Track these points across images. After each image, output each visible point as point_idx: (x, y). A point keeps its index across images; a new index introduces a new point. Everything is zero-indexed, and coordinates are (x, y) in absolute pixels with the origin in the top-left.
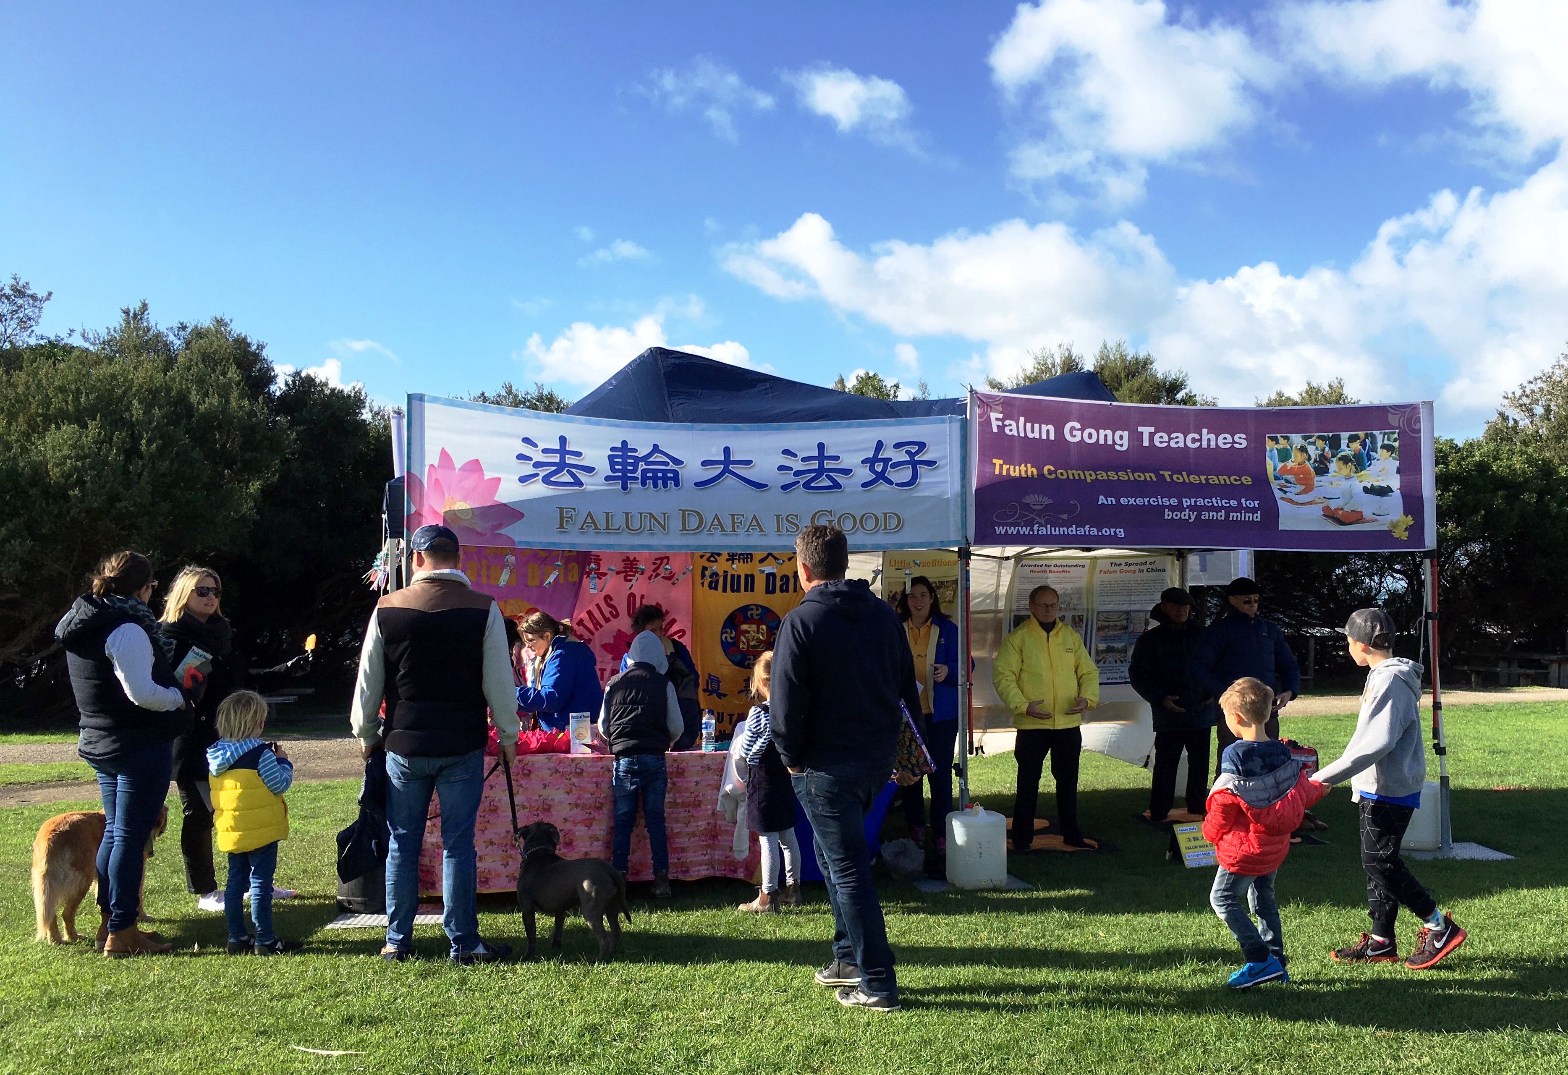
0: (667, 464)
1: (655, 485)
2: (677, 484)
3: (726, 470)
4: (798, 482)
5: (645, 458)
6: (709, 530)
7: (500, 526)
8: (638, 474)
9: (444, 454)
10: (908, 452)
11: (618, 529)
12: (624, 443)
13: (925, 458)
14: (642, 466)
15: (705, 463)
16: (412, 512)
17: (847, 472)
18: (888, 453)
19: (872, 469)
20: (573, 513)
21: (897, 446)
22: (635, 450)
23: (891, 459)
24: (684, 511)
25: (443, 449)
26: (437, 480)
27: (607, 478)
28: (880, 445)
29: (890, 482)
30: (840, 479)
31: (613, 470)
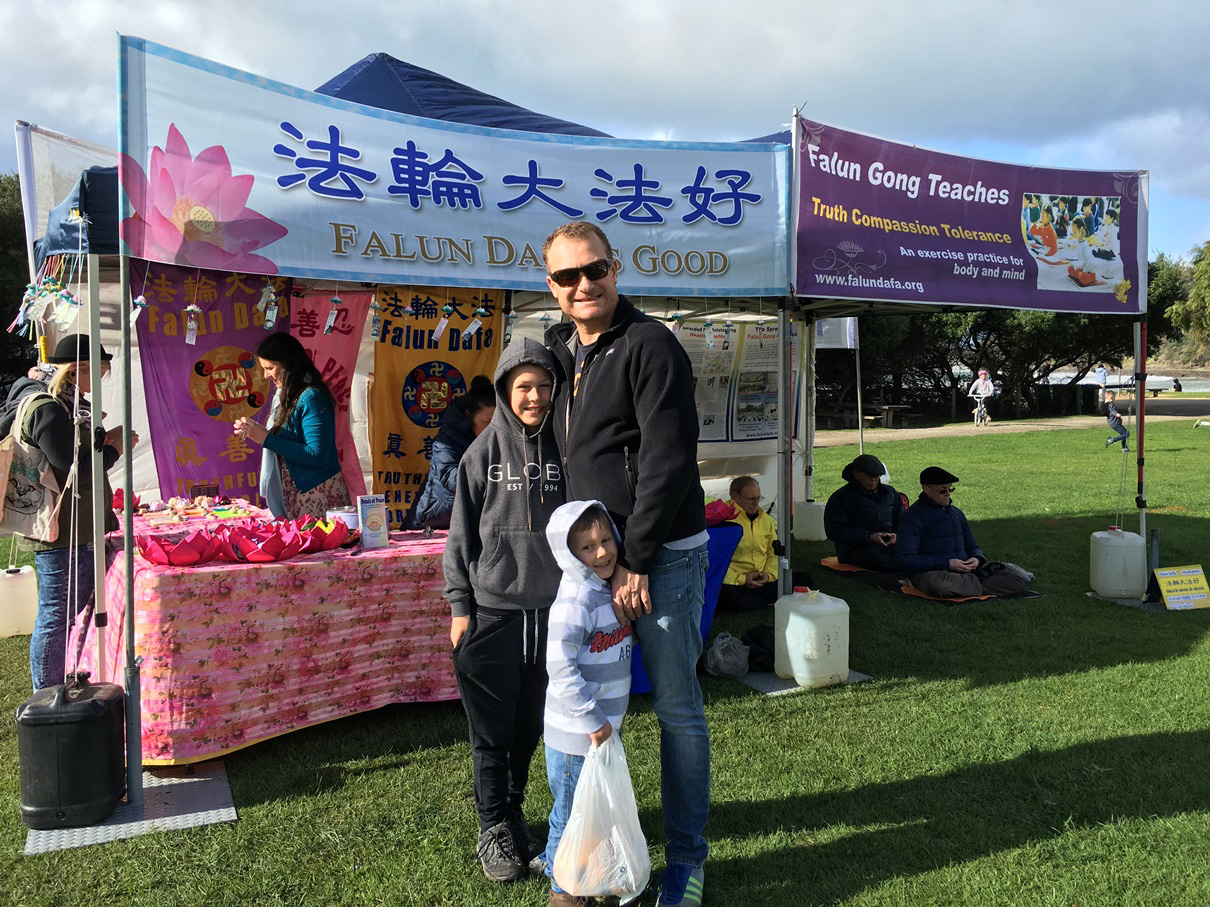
0: (462, 177)
1: (452, 204)
2: (478, 204)
3: (532, 191)
4: (615, 211)
5: (437, 167)
6: (521, 264)
7: (255, 244)
8: (429, 187)
9: (174, 135)
10: (731, 183)
11: (413, 257)
12: (411, 144)
13: (750, 190)
14: (433, 177)
15: (508, 180)
16: (131, 216)
17: (666, 202)
18: (711, 182)
19: (693, 201)
20: (353, 232)
21: (720, 174)
22: (424, 156)
23: (713, 190)
24: (490, 239)
25: (172, 125)
26: (164, 170)
27: (392, 189)
28: (701, 172)
29: (713, 217)
30: (660, 210)
31: (399, 179)
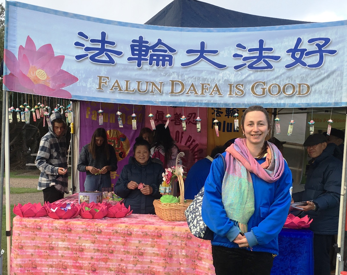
0: (166, 51)
1: (158, 65)
2: (170, 64)
3: (201, 56)
4: (246, 64)
5: (153, 48)
6: (188, 93)
7: (64, 85)
8: (148, 57)
9: (29, 40)
10: (317, 45)
11: (133, 91)
12: (141, 38)
13: (331, 48)
14: (151, 52)
15: (189, 52)
16: (8, 74)
17: (277, 58)
18: (305, 45)
19: (293, 56)
20: (107, 80)
21: (311, 41)
22: (147, 42)
23: (306, 50)
24: (173, 81)
25: (28, 36)
26: (24, 55)
27: (129, 59)
28: (299, 41)
29: (304, 64)
30: (272, 62)
31: (133, 54)
